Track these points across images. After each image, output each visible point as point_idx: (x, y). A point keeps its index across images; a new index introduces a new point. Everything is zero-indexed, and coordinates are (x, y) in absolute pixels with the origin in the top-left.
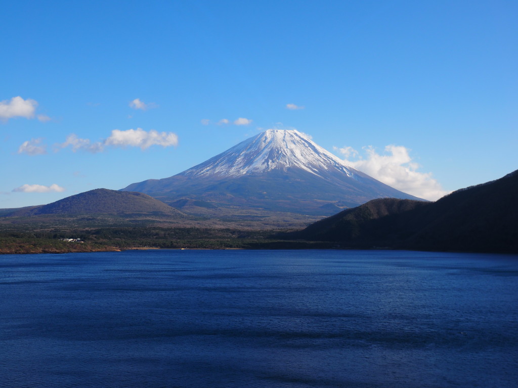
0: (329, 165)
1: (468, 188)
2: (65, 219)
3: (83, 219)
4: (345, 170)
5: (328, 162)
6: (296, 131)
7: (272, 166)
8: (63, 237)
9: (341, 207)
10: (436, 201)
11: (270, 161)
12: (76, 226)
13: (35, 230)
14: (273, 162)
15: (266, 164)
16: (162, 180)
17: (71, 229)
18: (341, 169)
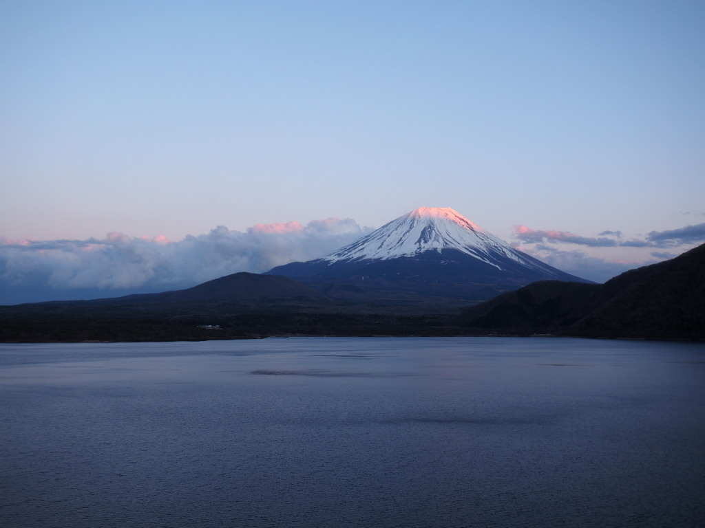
0: (488, 246)
1: (639, 268)
2: (205, 305)
3: (224, 304)
4: (504, 250)
5: (486, 241)
6: (450, 209)
7: (426, 247)
8: (202, 325)
9: (501, 291)
10: (603, 283)
11: (423, 241)
12: (216, 312)
13: (173, 317)
14: (426, 242)
15: (418, 244)
16: (308, 262)
17: (210, 315)
18: (500, 248)
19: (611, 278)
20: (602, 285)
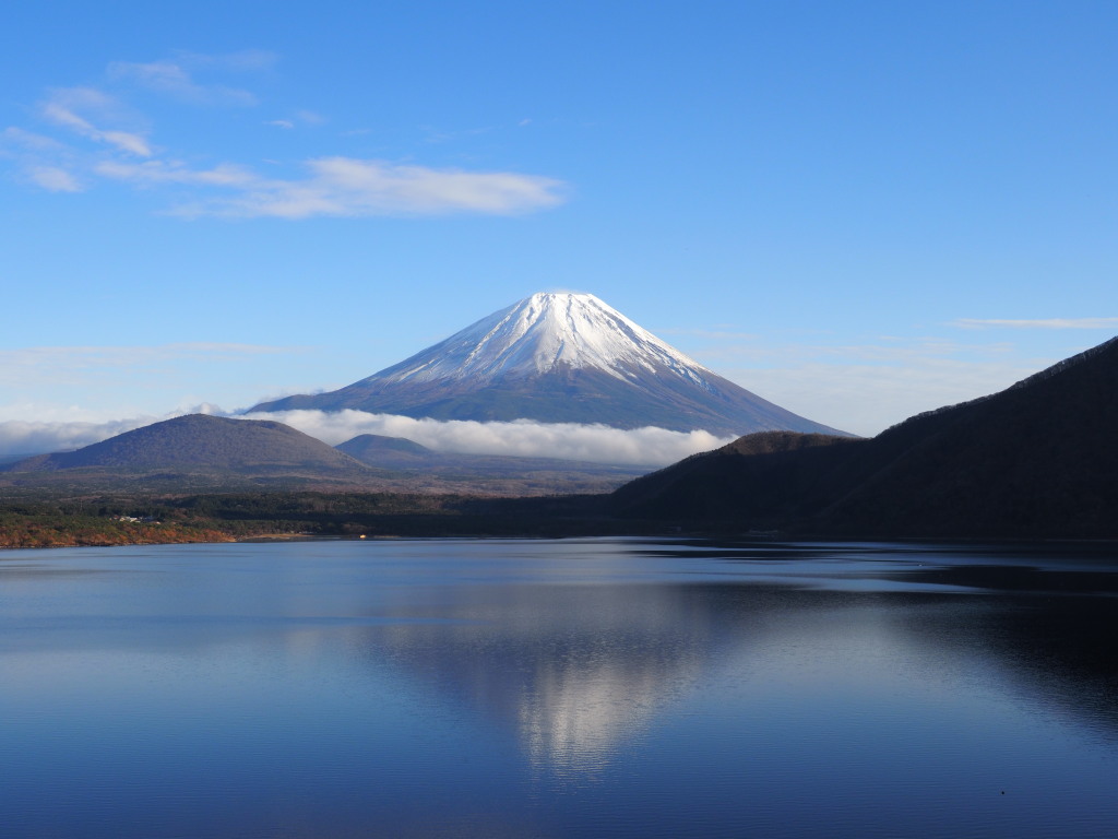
0: (657, 365)
2: (122, 476)
3: (160, 476)
4: (691, 374)
5: (658, 358)
6: (591, 297)
10: (874, 436)
12: (146, 490)
13: (61, 500)
14: (546, 359)
16: (321, 396)
17: (135, 496)
18: (683, 372)
19: (887, 427)
20: (873, 440)
